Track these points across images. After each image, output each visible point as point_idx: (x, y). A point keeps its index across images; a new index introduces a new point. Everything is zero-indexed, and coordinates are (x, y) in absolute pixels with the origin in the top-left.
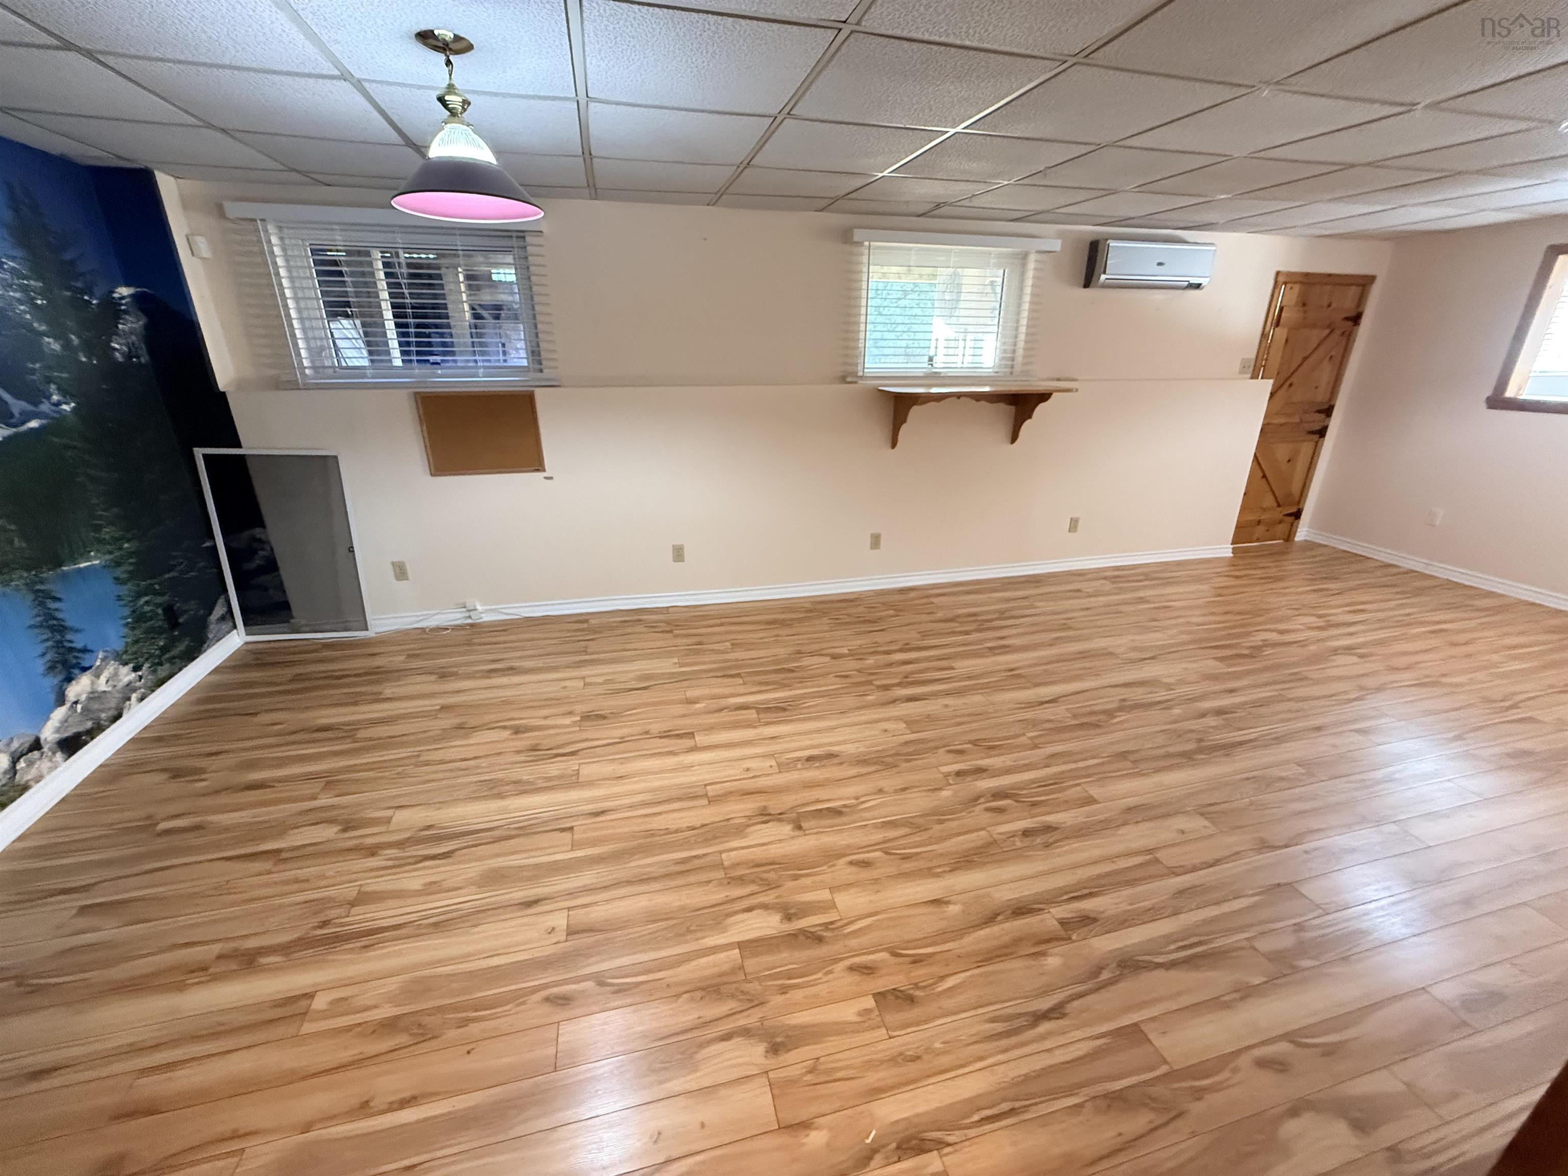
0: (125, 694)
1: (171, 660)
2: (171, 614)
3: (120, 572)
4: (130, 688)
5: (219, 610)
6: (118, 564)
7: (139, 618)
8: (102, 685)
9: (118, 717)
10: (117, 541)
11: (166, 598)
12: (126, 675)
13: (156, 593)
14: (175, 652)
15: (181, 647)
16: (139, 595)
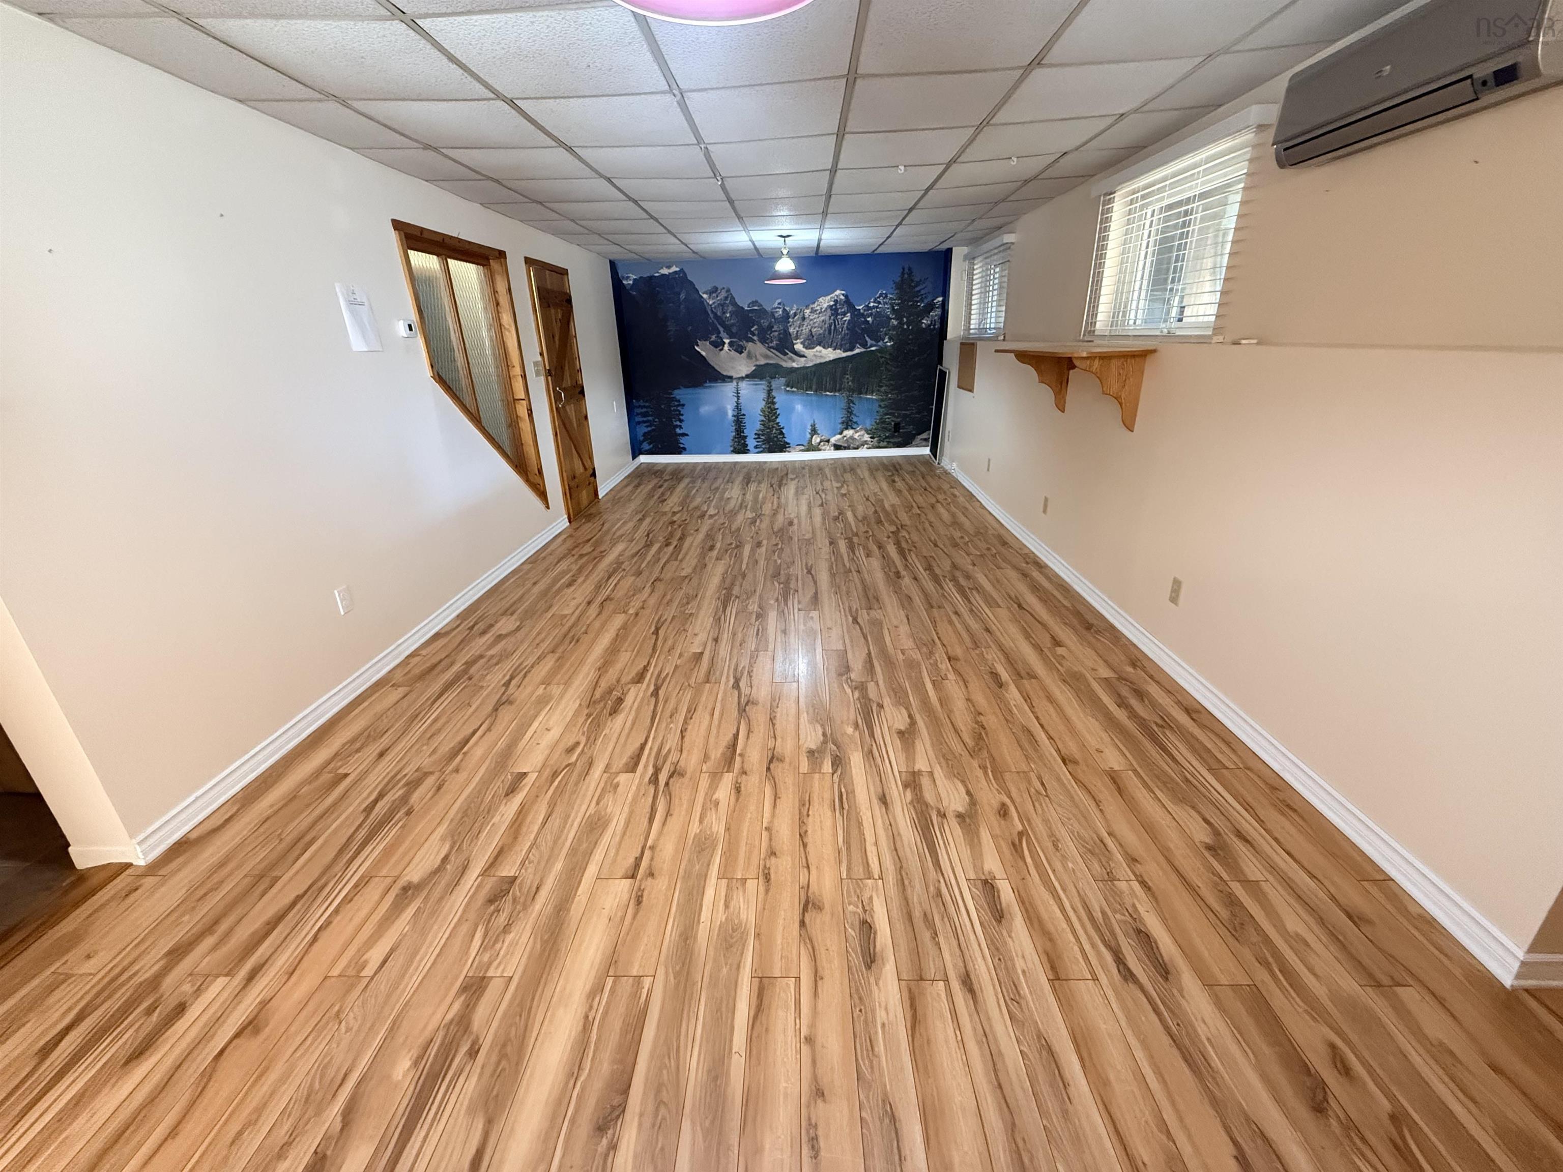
0: (864, 443)
1: (888, 442)
2: (897, 427)
3: (882, 404)
4: (866, 442)
5: (924, 436)
6: (882, 400)
7: (882, 421)
8: (856, 436)
9: (857, 448)
10: (886, 393)
11: (899, 420)
12: (867, 437)
13: (895, 416)
14: (892, 440)
15: (896, 440)
16: (887, 414)
